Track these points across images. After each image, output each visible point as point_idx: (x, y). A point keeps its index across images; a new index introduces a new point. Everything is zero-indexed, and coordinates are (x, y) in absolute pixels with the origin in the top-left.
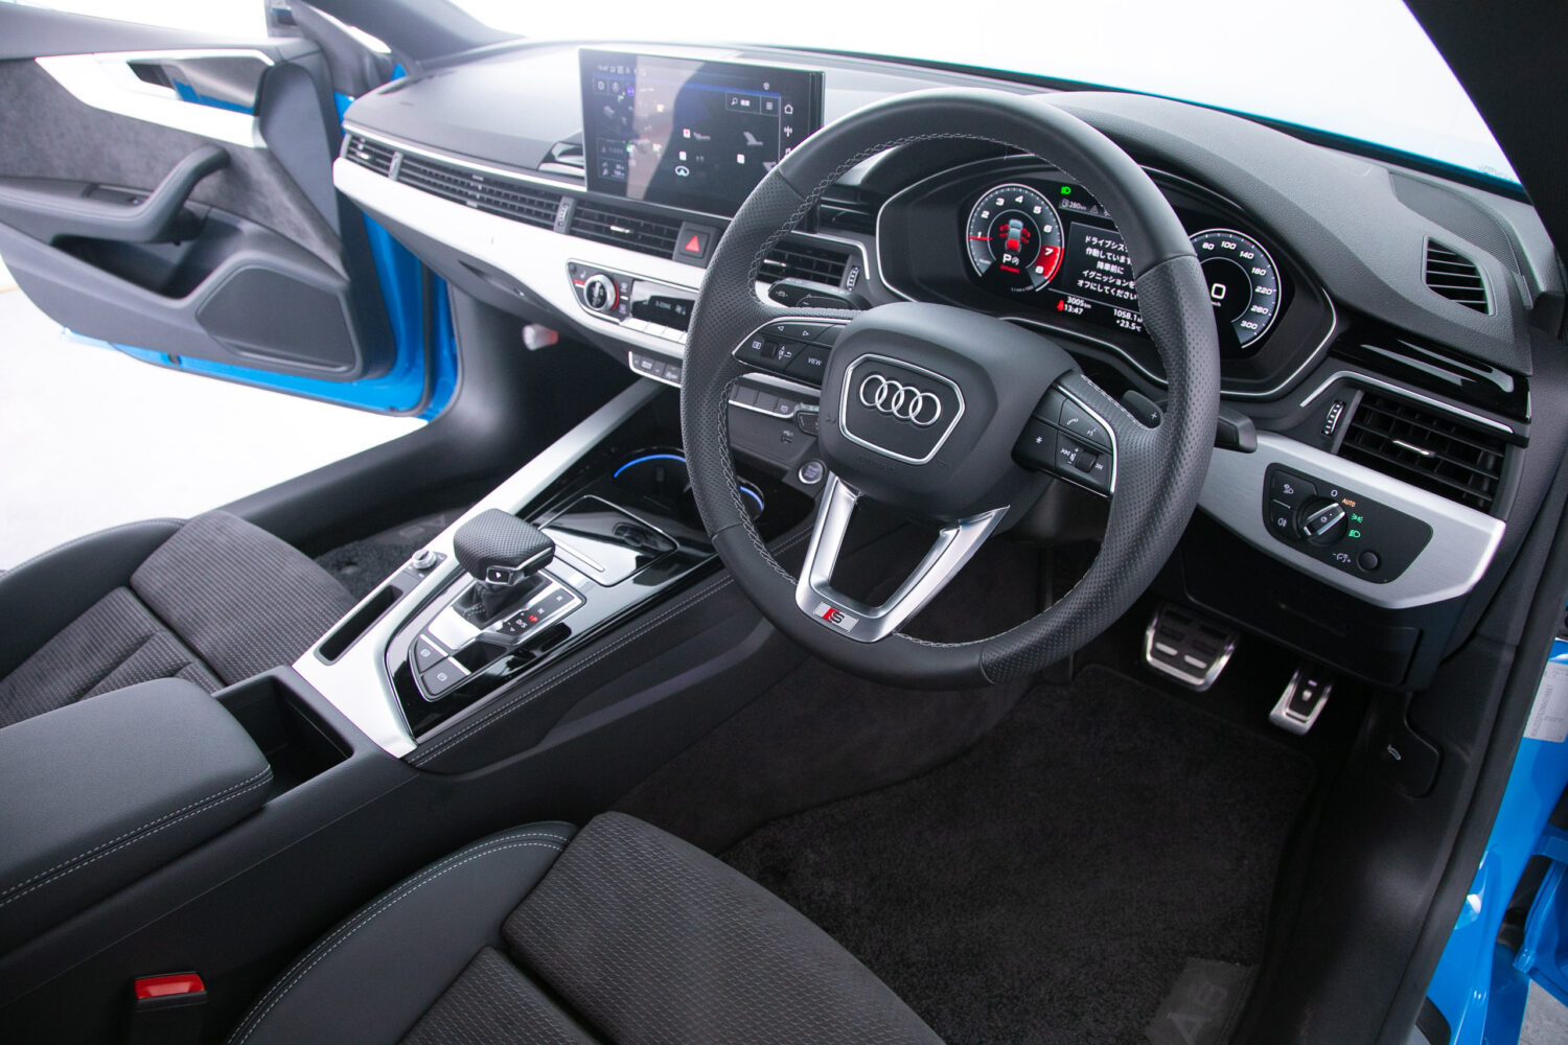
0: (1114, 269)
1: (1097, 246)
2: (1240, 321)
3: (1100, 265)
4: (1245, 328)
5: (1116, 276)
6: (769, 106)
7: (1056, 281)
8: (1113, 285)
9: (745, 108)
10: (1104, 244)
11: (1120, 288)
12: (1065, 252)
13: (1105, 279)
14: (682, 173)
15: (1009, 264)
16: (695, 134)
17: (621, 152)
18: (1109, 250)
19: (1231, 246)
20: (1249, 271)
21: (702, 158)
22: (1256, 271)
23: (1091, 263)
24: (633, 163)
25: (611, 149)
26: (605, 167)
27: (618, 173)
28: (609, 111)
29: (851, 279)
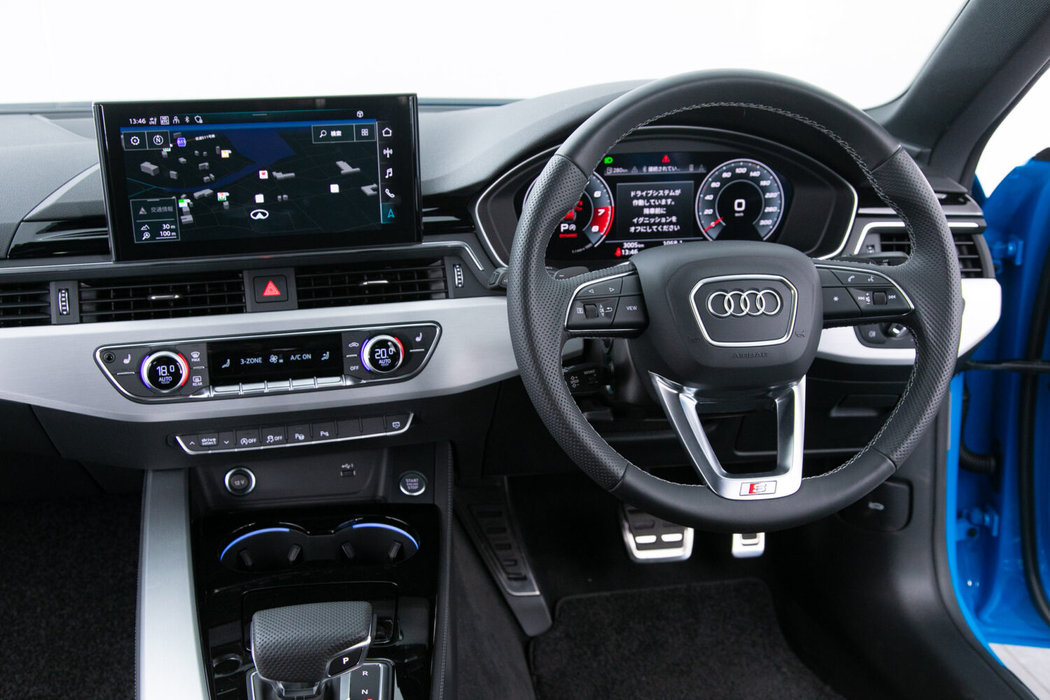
0: (658, 211)
1: (642, 197)
2: (759, 222)
3: (646, 211)
4: (763, 226)
5: (660, 216)
6: (365, 132)
7: (610, 235)
8: (659, 224)
9: (336, 138)
10: (647, 194)
11: (666, 224)
12: (615, 210)
13: (652, 220)
14: (260, 216)
15: (567, 231)
16: (275, 174)
17: (170, 209)
18: (652, 197)
19: (743, 170)
20: (758, 184)
21: (285, 196)
22: (763, 183)
23: (639, 211)
24: (188, 218)
25: (153, 210)
26: (145, 231)
27: (167, 233)
28: (148, 167)
29: (458, 277)
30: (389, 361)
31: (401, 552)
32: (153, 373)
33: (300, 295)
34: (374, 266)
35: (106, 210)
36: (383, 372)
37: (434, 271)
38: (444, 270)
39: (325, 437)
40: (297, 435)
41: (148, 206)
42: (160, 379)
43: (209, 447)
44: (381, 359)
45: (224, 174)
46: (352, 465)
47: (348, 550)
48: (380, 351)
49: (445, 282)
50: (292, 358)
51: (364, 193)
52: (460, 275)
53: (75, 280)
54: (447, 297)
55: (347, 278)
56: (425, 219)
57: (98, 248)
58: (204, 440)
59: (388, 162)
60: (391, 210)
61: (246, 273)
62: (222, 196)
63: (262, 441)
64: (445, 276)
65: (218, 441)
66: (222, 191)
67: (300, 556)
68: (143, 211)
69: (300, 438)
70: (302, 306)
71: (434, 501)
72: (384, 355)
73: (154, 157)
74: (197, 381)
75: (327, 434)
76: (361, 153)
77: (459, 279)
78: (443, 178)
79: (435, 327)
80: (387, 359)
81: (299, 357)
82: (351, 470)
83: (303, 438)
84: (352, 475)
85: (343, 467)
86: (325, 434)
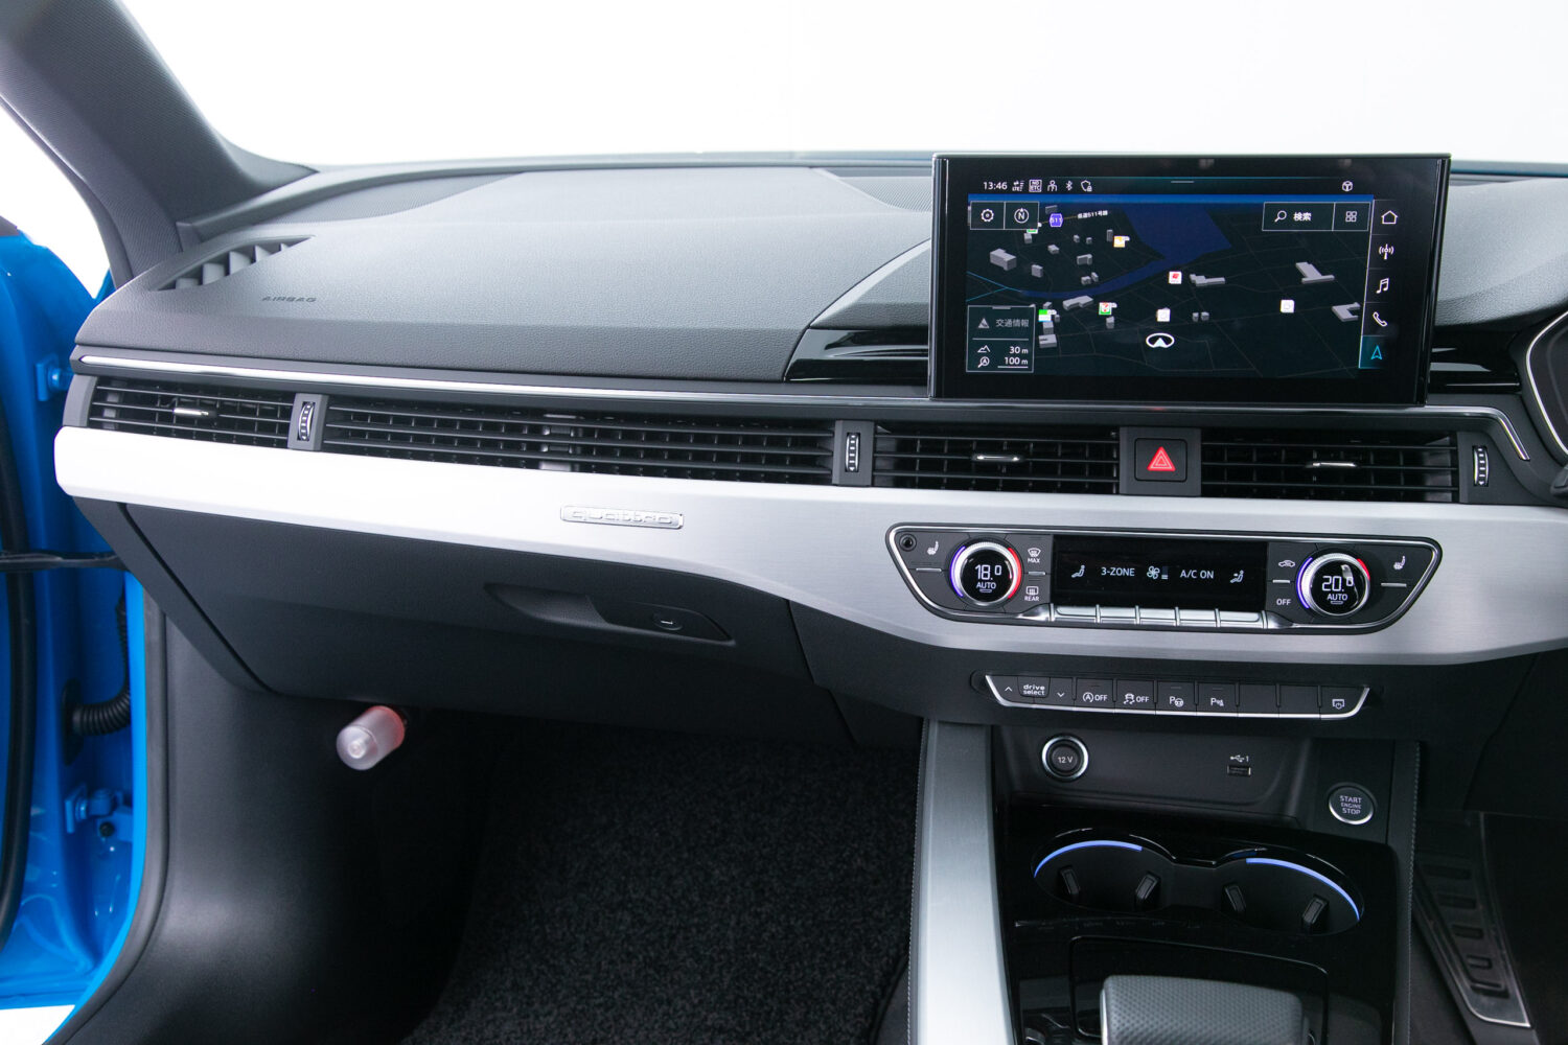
6: (1351, 217)
9: (1302, 224)
14: (1160, 343)
16: (1193, 277)
17: (1025, 323)
21: (1205, 314)
24: (1049, 339)
25: (999, 322)
26: (983, 355)
27: (1014, 361)
28: (1001, 257)
29: (1480, 467)
30: (1344, 597)
31: (1324, 915)
32: (969, 574)
33: (1207, 473)
34: (1334, 437)
35: (930, 319)
36: (1328, 613)
37: (1434, 453)
38: (1454, 454)
39: (1216, 708)
40: (1174, 699)
41: (992, 317)
42: (979, 585)
43: (1033, 699)
44: (1331, 592)
45: (1115, 274)
46: (1248, 758)
47: (1235, 898)
48: (1332, 580)
49: (1455, 474)
50: (1183, 574)
51: (1334, 316)
52: (1484, 465)
53: (871, 421)
54: (1455, 500)
55: (1283, 452)
56: (1435, 367)
57: (910, 375)
58: (1027, 687)
59: (1383, 268)
60: (1377, 347)
61: (1123, 432)
62: (1106, 308)
63: (1115, 701)
64: (1455, 464)
65: (1048, 691)
66: (1105, 300)
67: (1156, 892)
68: (984, 324)
69: (1177, 703)
70: (1208, 492)
71: (1387, 841)
72: (1337, 587)
73: (1012, 241)
74: (1032, 594)
75: (1221, 703)
76: (1340, 251)
77: (1480, 472)
78: (1472, 298)
79: (1430, 549)
80: (1341, 592)
81: (1195, 574)
82: (1245, 766)
83: (1182, 703)
84: (1245, 774)
85: (1232, 758)
86: (1218, 702)
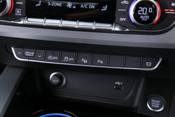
30: (148, 17)
36: (143, 25)
40: (83, 60)
43: (29, 57)
44: (142, 15)
46: (122, 83)
48: (143, 9)
50: (82, 6)
63: (62, 60)
65: (35, 54)
72: (145, 13)
74: (18, 12)
80: (146, 15)
81: (87, 6)
82: (121, 86)
83: (86, 62)
84: (121, 89)
85: (116, 83)
86: (101, 62)
